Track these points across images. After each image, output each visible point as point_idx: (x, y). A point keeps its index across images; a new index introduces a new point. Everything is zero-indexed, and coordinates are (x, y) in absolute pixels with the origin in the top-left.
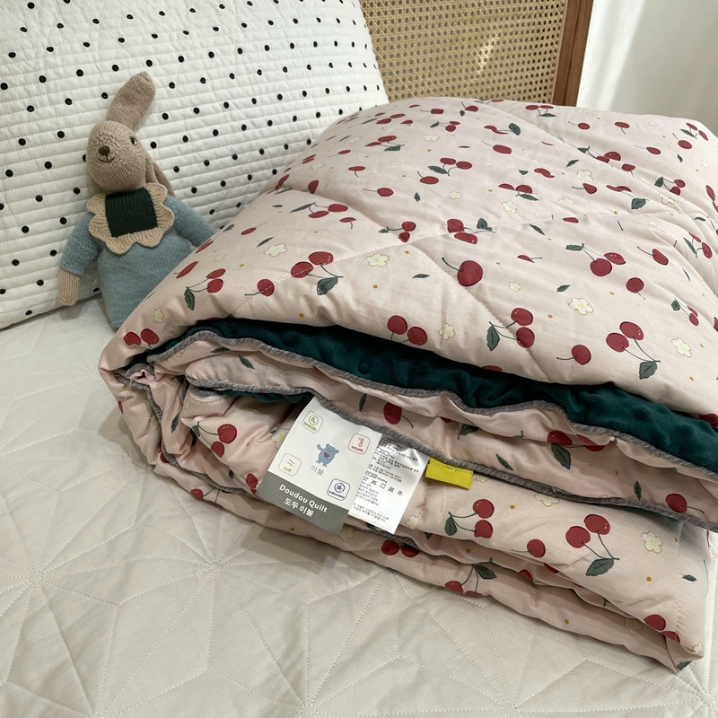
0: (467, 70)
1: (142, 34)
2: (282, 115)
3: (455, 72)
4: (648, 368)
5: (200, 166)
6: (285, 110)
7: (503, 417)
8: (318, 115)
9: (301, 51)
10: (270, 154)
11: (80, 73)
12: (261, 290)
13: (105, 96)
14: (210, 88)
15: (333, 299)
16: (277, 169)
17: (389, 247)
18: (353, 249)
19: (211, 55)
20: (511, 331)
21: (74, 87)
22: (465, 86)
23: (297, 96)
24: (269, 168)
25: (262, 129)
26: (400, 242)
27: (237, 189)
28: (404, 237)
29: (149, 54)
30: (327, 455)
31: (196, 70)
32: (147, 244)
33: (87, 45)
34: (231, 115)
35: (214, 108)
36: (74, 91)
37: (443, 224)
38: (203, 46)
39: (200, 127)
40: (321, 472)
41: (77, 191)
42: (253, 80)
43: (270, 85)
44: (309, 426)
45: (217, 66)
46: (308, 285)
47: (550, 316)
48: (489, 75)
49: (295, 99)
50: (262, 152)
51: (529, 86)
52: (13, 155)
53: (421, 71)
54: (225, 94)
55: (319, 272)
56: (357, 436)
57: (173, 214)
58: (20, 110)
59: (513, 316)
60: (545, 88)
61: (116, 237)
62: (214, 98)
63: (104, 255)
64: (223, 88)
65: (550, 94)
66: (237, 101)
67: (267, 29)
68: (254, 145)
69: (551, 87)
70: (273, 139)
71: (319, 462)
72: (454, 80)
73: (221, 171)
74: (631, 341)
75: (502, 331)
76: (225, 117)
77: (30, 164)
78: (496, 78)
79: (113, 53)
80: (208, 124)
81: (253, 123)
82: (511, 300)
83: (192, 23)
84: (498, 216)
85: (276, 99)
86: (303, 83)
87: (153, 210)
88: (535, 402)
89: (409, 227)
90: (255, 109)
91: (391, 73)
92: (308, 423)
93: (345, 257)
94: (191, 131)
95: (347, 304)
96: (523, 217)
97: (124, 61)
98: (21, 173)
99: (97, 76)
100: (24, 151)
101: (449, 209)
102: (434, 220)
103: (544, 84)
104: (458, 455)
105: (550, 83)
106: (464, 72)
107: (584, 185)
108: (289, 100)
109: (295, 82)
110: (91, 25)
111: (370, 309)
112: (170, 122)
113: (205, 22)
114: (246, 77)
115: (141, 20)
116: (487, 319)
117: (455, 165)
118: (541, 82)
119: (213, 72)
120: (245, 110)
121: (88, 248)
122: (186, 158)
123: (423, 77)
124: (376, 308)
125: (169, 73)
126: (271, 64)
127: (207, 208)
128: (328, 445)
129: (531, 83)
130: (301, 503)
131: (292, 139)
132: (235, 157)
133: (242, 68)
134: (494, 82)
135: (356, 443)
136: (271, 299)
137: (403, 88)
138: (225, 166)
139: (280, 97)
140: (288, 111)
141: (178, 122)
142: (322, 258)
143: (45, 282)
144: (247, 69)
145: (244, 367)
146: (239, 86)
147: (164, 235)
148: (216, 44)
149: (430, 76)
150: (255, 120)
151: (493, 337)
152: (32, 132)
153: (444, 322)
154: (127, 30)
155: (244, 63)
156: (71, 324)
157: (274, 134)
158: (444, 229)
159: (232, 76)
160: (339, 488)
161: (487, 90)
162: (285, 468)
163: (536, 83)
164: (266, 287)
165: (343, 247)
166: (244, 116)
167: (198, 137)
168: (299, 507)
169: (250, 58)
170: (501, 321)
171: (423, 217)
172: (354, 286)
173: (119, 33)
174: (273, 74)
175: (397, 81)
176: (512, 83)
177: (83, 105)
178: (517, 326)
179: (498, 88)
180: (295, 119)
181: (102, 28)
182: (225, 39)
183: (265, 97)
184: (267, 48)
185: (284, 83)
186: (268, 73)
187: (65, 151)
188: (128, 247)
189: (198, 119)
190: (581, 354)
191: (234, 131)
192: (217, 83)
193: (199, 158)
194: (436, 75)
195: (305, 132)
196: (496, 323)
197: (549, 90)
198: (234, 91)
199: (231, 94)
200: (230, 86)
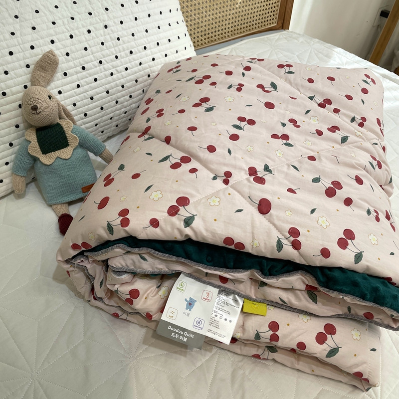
0: (230, 5)
1: (46, 23)
2: (133, 63)
3: (224, 7)
4: (358, 257)
5: (88, 101)
6: (134, 60)
7: (283, 280)
8: (153, 59)
9: (141, 22)
10: (127, 87)
11: (11, 53)
12: (151, 225)
13: (28, 66)
14: (90, 53)
15: (193, 229)
16: (132, 94)
17: (219, 190)
18: (200, 193)
19: (89, 31)
20: (289, 241)
21: (8, 63)
22: (230, 15)
23: (141, 50)
24: (127, 95)
25: (122, 73)
26: (224, 186)
27: (110, 110)
28: (226, 182)
29: (52, 35)
30: (190, 304)
31: (81, 43)
32: (64, 158)
33: (13, 34)
34: (104, 68)
35: (93, 65)
36: (9, 66)
37: (246, 171)
38: (83, 26)
39: (87, 77)
40: (188, 315)
41: (17, 126)
42: (115, 44)
43: (125, 46)
44: (180, 289)
45: (93, 38)
46: (177, 221)
47: (308, 231)
48: (243, 7)
49: (140, 52)
50: (123, 87)
51: (265, 11)
53: (205, 9)
54: (99, 56)
55: (184, 212)
56: (205, 292)
57: (78, 138)
59: (289, 232)
60: (274, 11)
61: (45, 154)
62: (93, 58)
63: (39, 165)
64: (98, 52)
65: (276, 14)
66: (106, 58)
67: (120, 10)
68: (118, 83)
69: (277, 10)
70: (128, 78)
71: (187, 309)
72: (223, 12)
73: (100, 101)
74: (349, 241)
75: (284, 242)
76: (100, 69)
78: (247, 8)
79: (29, 38)
80: (91, 75)
81: (117, 70)
82: (288, 222)
83: (75, 11)
84: (273, 161)
85: (129, 54)
86: (144, 42)
87: (66, 137)
88: (299, 271)
89: (228, 174)
90: (118, 62)
91: (187, 12)
92: (179, 287)
93: (196, 199)
94: (81, 81)
95: (201, 232)
96: (287, 160)
97: (37, 42)
99: (22, 54)
101: (248, 159)
102: (241, 169)
103: (274, 9)
104: (258, 296)
105: (276, 8)
106: (229, 7)
107: (317, 130)
108: (136, 53)
109: (139, 41)
110: (13, 19)
111: (214, 234)
112: (68, 77)
113: (83, 9)
114: (110, 43)
115: (44, 13)
116: (275, 235)
117: (246, 123)
118: (272, 8)
119: (91, 43)
120: (111, 64)
121: (29, 161)
122: (79, 97)
123: (206, 12)
124: (217, 234)
125: (65, 47)
126: (125, 33)
127: (93, 123)
128: (190, 298)
129: (266, 9)
130: (180, 335)
131: (139, 76)
132: (108, 92)
133: (108, 37)
134: (246, 10)
135: (205, 295)
136: (158, 230)
137: (195, 19)
138: (103, 98)
139: (131, 52)
140: (136, 60)
141: (73, 77)
142: (183, 201)
143: (4, 180)
144: (111, 38)
145: (142, 261)
146: (107, 49)
147: (73, 151)
148: (91, 24)
149: (210, 11)
150: (118, 68)
151: (280, 246)
153: (253, 238)
154: (36, 20)
155: (109, 34)
156: (21, 202)
157: (129, 75)
158: (247, 174)
159: (102, 44)
160: (199, 323)
161: (242, 16)
162: (170, 316)
163: (269, 9)
164: (155, 223)
165: (193, 192)
166: (112, 68)
167: (86, 84)
168: (179, 337)
169: (112, 30)
170: (283, 235)
171: (235, 167)
172: (204, 220)
173: (32, 24)
174: (126, 39)
175: (191, 15)
176: (255, 10)
177: (15, 74)
178: (292, 239)
179: (248, 14)
180: (140, 64)
181: (21, 21)
182: (96, 20)
183: (123, 54)
184: (122, 22)
185: (133, 43)
186: (123, 38)
187: (8, 104)
188: (53, 160)
189: (85, 73)
190: (325, 253)
191: (106, 77)
192: (94, 49)
193: (87, 96)
194: (213, 10)
195: (146, 71)
196: (281, 237)
197: (276, 12)
198: (105, 52)
199: (103, 55)
200: (102, 50)
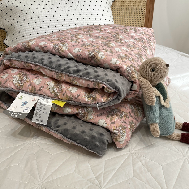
9: (94, 16)
11: (46, 16)
14: (72, 21)
19: (74, 15)
21: (45, 19)
29: (61, 14)
31: (70, 17)
33: (48, 12)
35: (73, 25)
38: (72, 13)
42: (82, 20)
43: (86, 22)
52: (31, 31)
58: (34, 23)
64: (75, 21)
77: (35, 33)
86: (94, 22)
90: (82, 26)
98: (32, 35)
99: (49, 17)
100: (34, 30)
115: (60, 8)
119: (74, 18)
125: (64, 17)
126: (87, 17)
133: (80, 18)
139: (88, 24)
148: (75, 13)
152: (35, 27)
159: (78, 19)
169: (82, 16)
174: (87, 20)
177: (46, 22)
184: (86, 14)
185: (89, 22)
187: (41, 31)
192: (74, 20)
198: (78, 22)
199: (77, 23)
200: (77, 21)
